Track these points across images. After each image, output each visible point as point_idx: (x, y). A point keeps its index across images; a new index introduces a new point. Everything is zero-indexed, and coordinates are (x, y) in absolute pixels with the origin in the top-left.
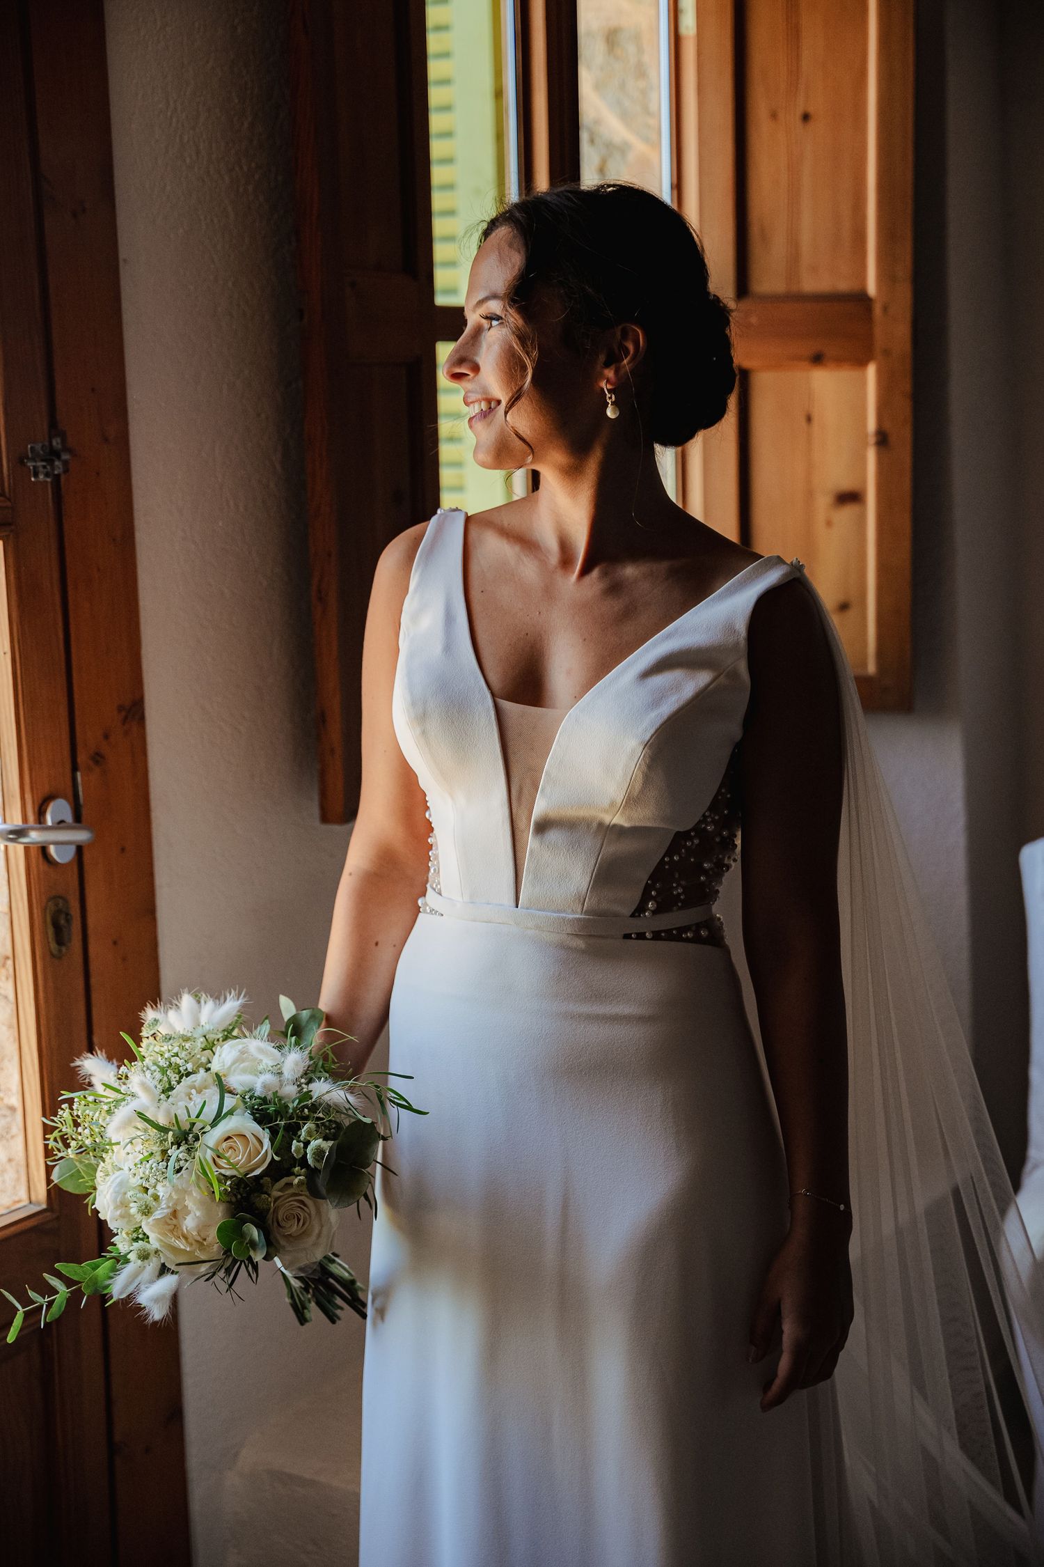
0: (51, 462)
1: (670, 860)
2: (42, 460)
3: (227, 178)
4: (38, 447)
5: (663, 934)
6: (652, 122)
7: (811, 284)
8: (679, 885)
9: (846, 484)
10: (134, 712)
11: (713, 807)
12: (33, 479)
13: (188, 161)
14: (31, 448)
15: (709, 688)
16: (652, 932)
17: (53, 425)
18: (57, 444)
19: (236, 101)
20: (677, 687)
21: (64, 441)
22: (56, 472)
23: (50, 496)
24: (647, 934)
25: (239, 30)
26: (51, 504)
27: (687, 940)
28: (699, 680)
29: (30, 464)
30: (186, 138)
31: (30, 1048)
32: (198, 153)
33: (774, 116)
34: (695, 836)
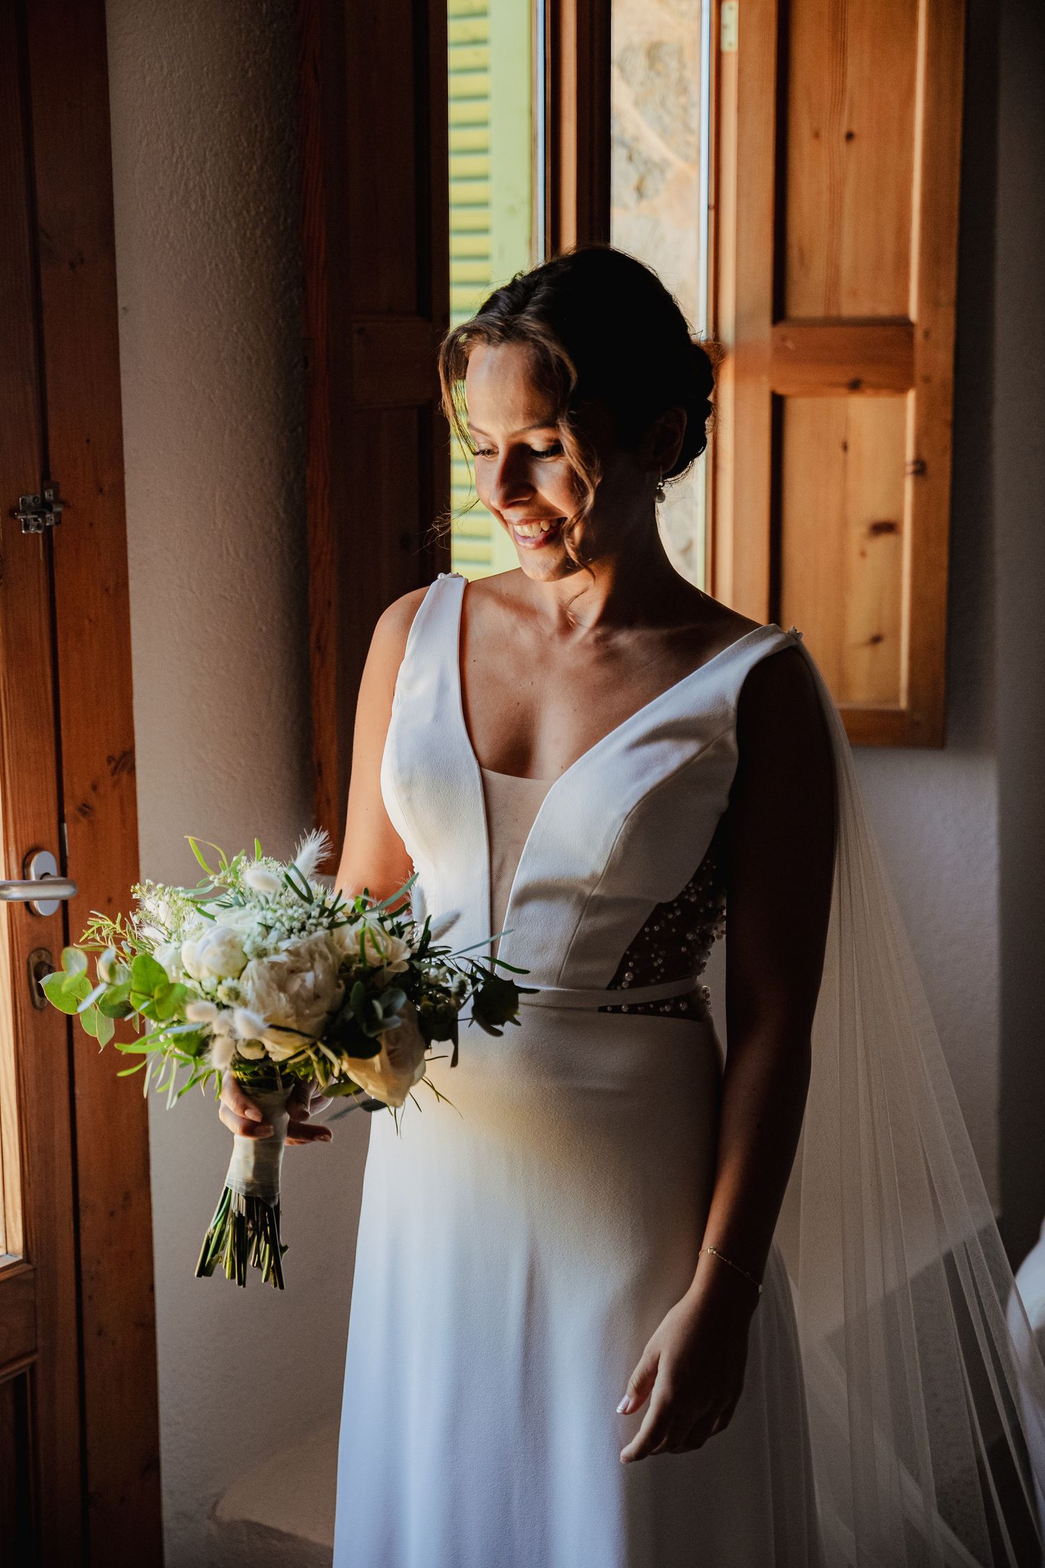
0: (42, 515)
1: (650, 930)
2: (33, 513)
3: (234, 224)
4: (30, 499)
5: (639, 1008)
6: (692, 139)
7: (850, 308)
8: (657, 956)
9: (882, 514)
10: (124, 762)
11: (698, 877)
12: (23, 532)
13: (193, 207)
14: (22, 500)
15: (695, 760)
16: (629, 1006)
17: (46, 475)
18: (50, 495)
19: (245, 145)
20: (662, 758)
21: (56, 494)
22: (47, 524)
23: (41, 548)
24: (623, 1007)
25: (250, 74)
26: (41, 557)
27: (665, 1014)
28: (690, 749)
29: (21, 518)
30: (191, 184)
31: (9, 1099)
32: (203, 198)
33: (817, 135)
34: (677, 907)
